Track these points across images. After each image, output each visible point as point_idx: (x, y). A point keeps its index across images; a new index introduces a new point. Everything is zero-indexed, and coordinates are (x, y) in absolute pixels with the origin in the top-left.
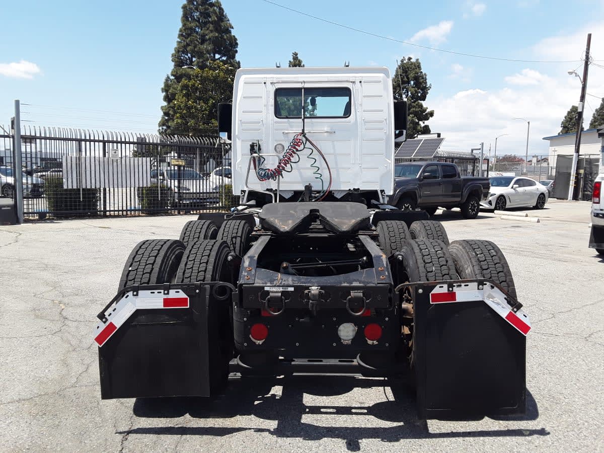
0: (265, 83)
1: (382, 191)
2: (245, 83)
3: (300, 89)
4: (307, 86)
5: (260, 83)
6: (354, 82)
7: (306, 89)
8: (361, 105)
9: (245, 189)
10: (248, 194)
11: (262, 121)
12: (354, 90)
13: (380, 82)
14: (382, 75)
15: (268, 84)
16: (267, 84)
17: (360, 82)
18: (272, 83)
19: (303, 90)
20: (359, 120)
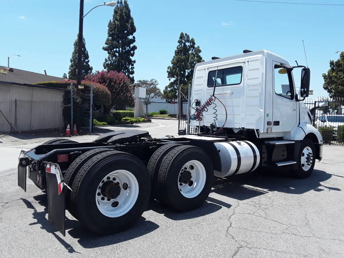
1: (257, 130)
5: (203, 70)
6: (244, 62)
8: (247, 76)
11: (202, 89)
12: (244, 67)
13: (258, 60)
16: (206, 70)
20: (245, 86)
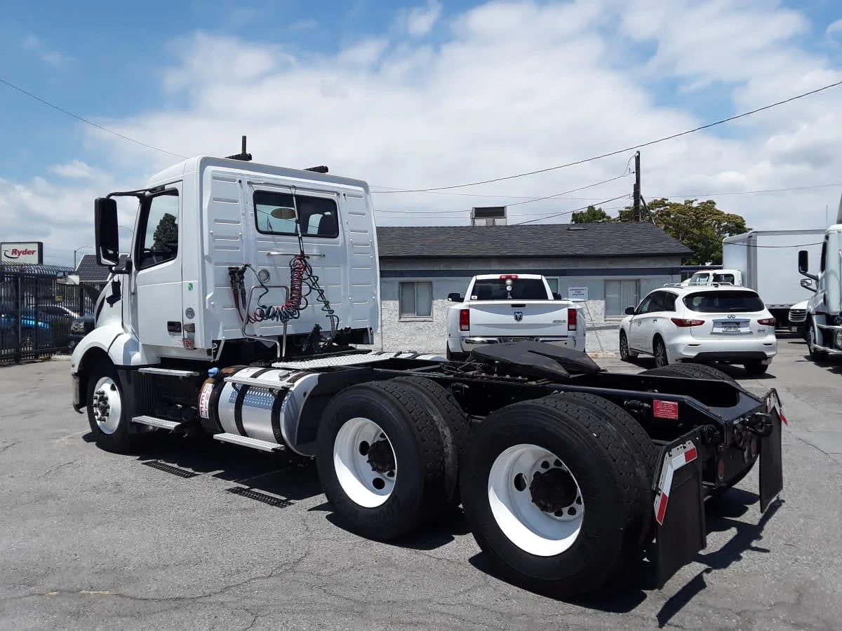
0: (240, 182)
2: (214, 178)
3: (291, 196)
4: (299, 192)
7: (298, 197)
9: (219, 339)
10: (224, 345)
14: (361, 189)
15: (244, 183)
17: (344, 195)
18: (249, 183)
19: (294, 198)
